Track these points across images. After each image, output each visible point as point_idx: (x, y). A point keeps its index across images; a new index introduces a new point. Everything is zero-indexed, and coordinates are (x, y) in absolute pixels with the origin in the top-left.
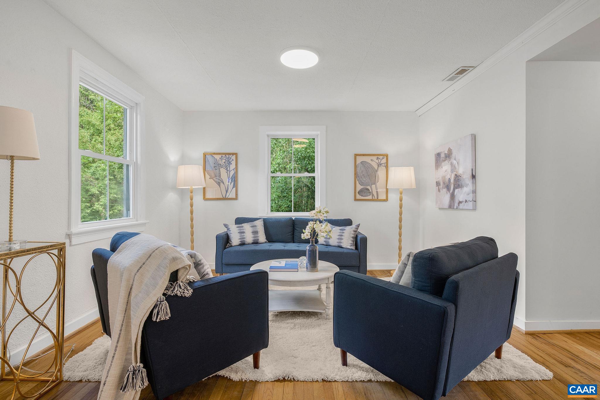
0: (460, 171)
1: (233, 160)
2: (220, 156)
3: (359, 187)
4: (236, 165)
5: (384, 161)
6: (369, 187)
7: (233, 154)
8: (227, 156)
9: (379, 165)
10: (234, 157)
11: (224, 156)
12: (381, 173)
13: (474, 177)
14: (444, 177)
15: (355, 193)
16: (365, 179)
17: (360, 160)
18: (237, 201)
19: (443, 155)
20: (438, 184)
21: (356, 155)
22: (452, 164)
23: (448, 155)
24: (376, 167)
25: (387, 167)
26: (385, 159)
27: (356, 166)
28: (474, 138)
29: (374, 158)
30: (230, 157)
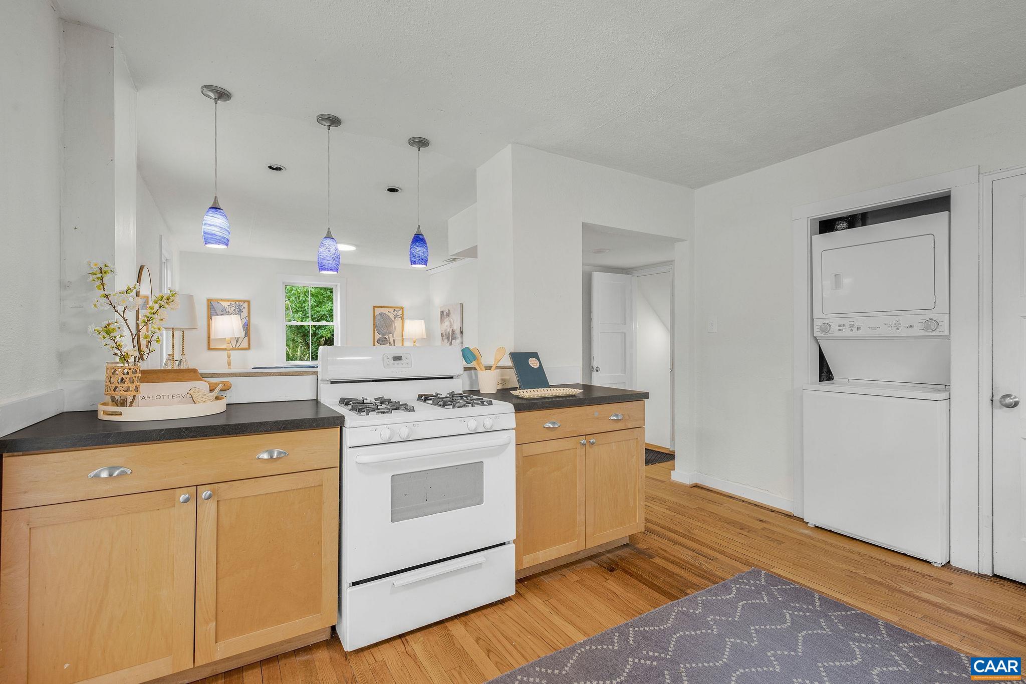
0: (455, 328)
1: (244, 308)
2: (229, 303)
3: (378, 336)
4: (249, 313)
5: (400, 313)
6: (386, 336)
7: (244, 302)
8: (237, 303)
9: (396, 316)
10: (246, 305)
11: (233, 303)
12: (397, 323)
13: (462, 332)
14: (446, 330)
15: (374, 341)
16: (383, 329)
17: (378, 311)
18: (250, 351)
19: (445, 314)
20: (442, 335)
21: (375, 307)
22: (450, 321)
23: (448, 315)
24: (393, 318)
25: (402, 318)
26: (401, 311)
27: (374, 317)
28: (462, 305)
29: (391, 310)
30: (241, 304)
